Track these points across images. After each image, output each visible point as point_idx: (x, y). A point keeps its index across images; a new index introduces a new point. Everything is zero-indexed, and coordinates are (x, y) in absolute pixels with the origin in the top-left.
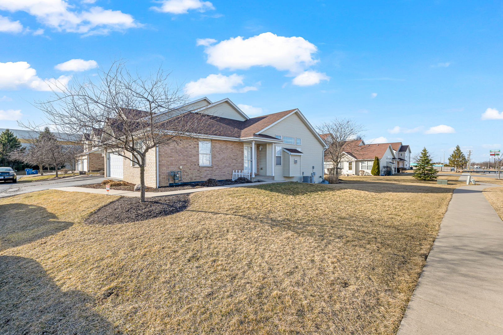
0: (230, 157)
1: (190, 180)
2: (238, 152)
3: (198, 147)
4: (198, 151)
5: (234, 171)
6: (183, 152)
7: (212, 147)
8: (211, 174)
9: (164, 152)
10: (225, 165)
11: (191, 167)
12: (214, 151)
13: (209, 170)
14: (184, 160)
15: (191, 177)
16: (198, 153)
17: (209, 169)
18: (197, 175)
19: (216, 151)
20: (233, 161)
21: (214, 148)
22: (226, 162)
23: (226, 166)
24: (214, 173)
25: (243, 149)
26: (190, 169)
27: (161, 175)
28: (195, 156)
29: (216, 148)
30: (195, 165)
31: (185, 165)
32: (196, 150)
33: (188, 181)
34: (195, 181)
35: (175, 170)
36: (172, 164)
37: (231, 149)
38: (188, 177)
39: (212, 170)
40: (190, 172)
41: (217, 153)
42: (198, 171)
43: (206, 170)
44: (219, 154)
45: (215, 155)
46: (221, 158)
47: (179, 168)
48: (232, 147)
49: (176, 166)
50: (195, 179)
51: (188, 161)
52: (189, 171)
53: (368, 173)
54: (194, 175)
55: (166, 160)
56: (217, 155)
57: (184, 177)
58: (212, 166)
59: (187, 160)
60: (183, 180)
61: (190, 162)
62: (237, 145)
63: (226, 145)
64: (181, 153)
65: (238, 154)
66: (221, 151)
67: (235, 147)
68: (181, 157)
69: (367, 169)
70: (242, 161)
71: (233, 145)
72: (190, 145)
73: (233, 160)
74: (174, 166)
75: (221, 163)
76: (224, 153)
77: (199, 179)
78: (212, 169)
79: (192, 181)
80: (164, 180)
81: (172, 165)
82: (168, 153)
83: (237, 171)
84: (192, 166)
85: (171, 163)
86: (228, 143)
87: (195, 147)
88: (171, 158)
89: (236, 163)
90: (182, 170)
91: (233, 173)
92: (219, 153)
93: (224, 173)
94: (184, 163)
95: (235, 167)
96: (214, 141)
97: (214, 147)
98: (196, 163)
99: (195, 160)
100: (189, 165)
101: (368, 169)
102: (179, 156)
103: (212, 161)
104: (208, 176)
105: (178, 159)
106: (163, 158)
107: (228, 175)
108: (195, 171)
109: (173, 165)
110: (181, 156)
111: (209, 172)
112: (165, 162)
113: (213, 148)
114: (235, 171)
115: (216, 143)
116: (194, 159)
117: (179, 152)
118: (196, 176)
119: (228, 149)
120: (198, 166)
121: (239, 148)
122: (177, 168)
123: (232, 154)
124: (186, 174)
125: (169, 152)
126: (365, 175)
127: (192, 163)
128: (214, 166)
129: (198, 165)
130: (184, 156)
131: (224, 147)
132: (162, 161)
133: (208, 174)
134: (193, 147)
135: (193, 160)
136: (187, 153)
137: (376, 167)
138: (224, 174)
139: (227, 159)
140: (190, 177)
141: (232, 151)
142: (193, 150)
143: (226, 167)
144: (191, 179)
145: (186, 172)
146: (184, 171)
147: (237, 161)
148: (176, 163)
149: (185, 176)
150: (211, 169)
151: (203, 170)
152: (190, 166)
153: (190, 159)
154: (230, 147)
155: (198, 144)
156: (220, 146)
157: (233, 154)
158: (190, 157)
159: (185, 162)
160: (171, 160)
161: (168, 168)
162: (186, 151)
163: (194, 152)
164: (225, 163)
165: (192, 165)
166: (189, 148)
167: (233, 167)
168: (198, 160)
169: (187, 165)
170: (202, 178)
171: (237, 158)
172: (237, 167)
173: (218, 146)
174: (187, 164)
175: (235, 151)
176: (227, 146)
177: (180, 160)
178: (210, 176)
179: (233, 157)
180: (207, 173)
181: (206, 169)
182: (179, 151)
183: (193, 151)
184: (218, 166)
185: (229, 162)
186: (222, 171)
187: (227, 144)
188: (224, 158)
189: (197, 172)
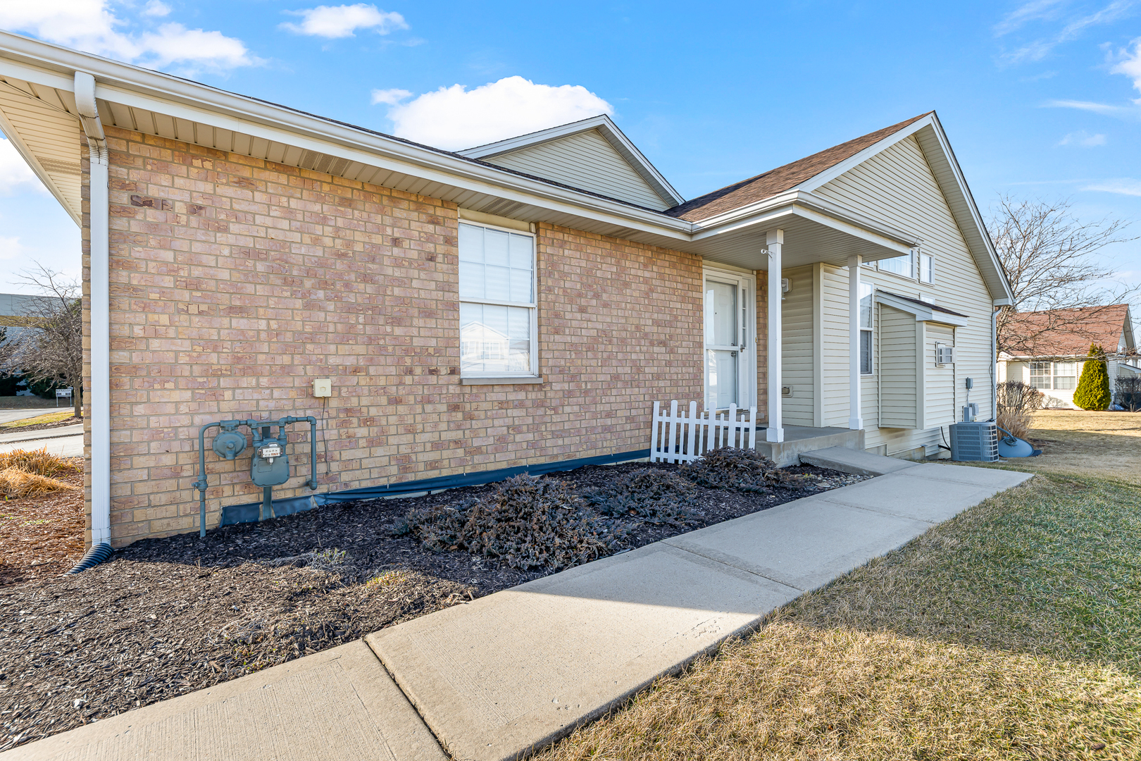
0: (638, 327)
1: (394, 470)
2: (679, 305)
3: (453, 260)
4: (450, 286)
5: (657, 405)
6: (339, 286)
7: (543, 265)
8: (534, 428)
9: (172, 272)
10: (613, 371)
11: (401, 383)
12: (550, 289)
13: (520, 405)
14: (346, 336)
15: (403, 450)
16: (449, 296)
17: (521, 395)
18: (444, 436)
19: (565, 290)
20: (656, 349)
21: (550, 274)
22: (620, 356)
23: (616, 377)
24: (556, 418)
25: (699, 289)
26: (396, 401)
27: (143, 449)
28: (428, 314)
29: (564, 275)
30: (432, 372)
31: (356, 371)
32: (440, 277)
33: (383, 482)
34: (433, 474)
35: (272, 404)
36: (243, 365)
37: (643, 287)
38: (379, 451)
39: (540, 404)
40: (393, 420)
41: (571, 302)
42: (455, 408)
43: (503, 405)
44: (582, 310)
45: (557, 316)
46: (594, 333)
47: (308, 391)
48: (647, 274)
49: (288, 381)
50: (432, 465)
51: (385, 347)
52: (391, 409)
53: (1058, 401)
54: (421, 438)
55: (194, 334)
56: (568, 316)
57: (346, 455)
58: (541, 381)
59: (370, 340)
60: (345, 477)
61: (398, 352)
62: (673, 266)
63: (618, 264)
64: (324, 284)
65: (676, 317)
66: (590, 294)
67: (661, 277)
68: (329, 316)
69: (1055, 388)
70: (697, 350)
71: (654, 264)
72: (396, 242)
73: (652, 344)
74: (264, 381)
75: (594, 363)
76: (606, 305)
77: (462, 462)
78: (540, 395)
79: (411, 477)
80: (170, 484)
81: (251, 370)
82: (212, 285)
83: (674, 404)
84: (408, 380)
85: (238, 360)
86: (627, 250)
87: (432, 258)
88: (240, 323)
89: (669, 364)
90: (334, 403)
91: (657, 418)
92: (583, 302)
93: (609, 415)
94: (350, 361)
95: (661, 384)
96: (549, 234)
97: (553, 265)
98: (434, 362)
99: (433, 342)
100: (385, 372)
101: (1060, 386)
102: (309, 306)
103: (540, 351)
104: (518, 438)
105: (301, 333)
106: (164, 319)
107: (628, 427)
108: (429, 408)
109: (258, 375)
110: (321, 309)
111: (522, 412)
112: (187, 345)
113: (544, 274)
114: (666, 406)
115: (563, 244)
116: (421, 334)
117: (308, 284)
118: (437, 446)
119: (627, 285)
120: (455, 378)
121: (680, 286)
122: (293, 394)
123: (647, 315)
124: (363, 432)
125: (225, 275)
126: (1046, 408)
127: (408, 361)
128: (551, 378)
129: (454, 371)
130: (351, 309)
131: (607, 269)
132: (155, 344)
133: (517, 429)
134: (414, 255)
135: (416, 342)
136: (370, 289)
137: (1098, 382)
138: (609, 422)
139: (623, 341)
140: (393, 450)
141: (647, 295)
142: (415, 273)
143: (620, 385)
144: (404, 462)
145: (368, 421)
146: (348, 411)
147: (672, 352)
148: (286, 359)
149: (356, 447)
150: (532, 395)
151: (484, 406)
152: (395, 380)
153: (398, 331)
154: (640, 273)
155: (451, 241)
156: (583, 264)
157: (655, 316)
158: (397, 321)
159: (361, 349)
160: (242, 332)
161: (215, 394)
162: (366, 278)
163: (423, 287)
164: (614, 363)
165: (410, 372)
166: (386, 261)
167: (655, 383)
168: (452, 343)
169: (372, 370)
170: (478, 450)
171: (671, 336)
172: (675, 383)
173: (573, 262)
174: (371, 361)
175: (662, 297)
176: (623, 270)
177: (322, 338)
178: (530, 436)
179: (655, 329)
180: (509, 421)
181: (502, 397)
182: (309, 273)
183: (415, 284)
184: (573, 378)
185: (634, 356)
186: (600, 408)
187: (625, 257)
188: (605, 334)
189: (445, 417)
